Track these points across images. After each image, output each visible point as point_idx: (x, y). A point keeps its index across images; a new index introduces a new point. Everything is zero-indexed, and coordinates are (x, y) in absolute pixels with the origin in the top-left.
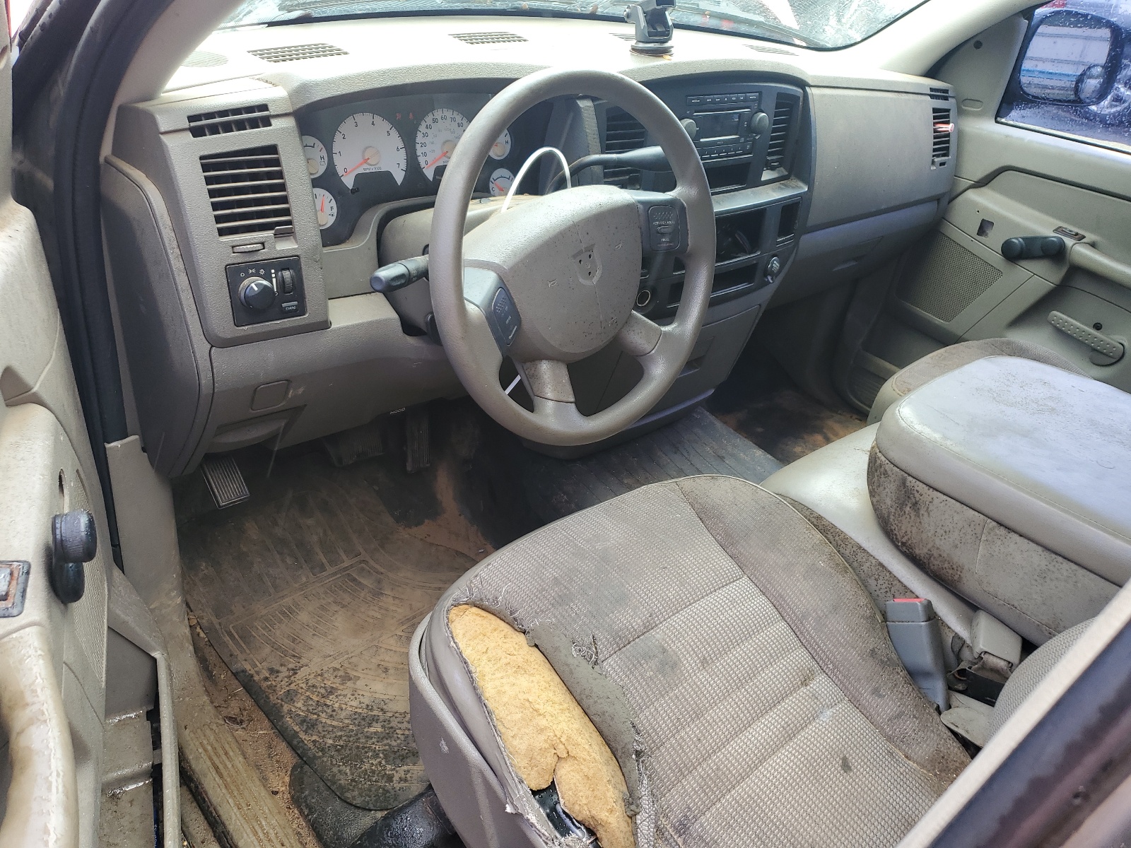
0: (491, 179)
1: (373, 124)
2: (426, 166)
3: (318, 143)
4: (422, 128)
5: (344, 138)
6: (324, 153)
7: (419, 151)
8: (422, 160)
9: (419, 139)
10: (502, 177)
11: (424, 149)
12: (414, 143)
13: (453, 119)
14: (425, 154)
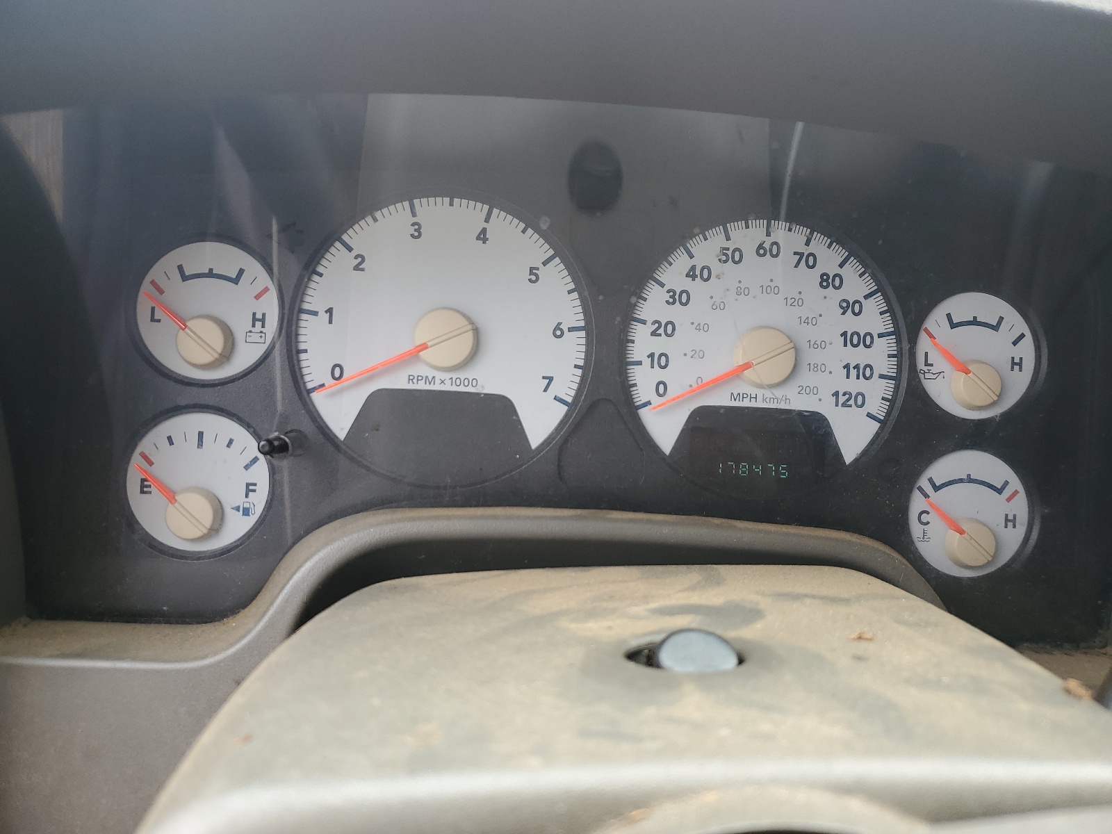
0: (923, 482)
1: (482, 236)
2: (656, 400)
3: (254, 268)
4: (673, 273)
5: (357, 268)
6: (271, 307)
7: (642, 343)
8: (643, 381)
9: (653, 305)
10: (970, 480)
11: (660, 345)
12: (628, 317)
13: (806, 260)
14: (659, 359)
